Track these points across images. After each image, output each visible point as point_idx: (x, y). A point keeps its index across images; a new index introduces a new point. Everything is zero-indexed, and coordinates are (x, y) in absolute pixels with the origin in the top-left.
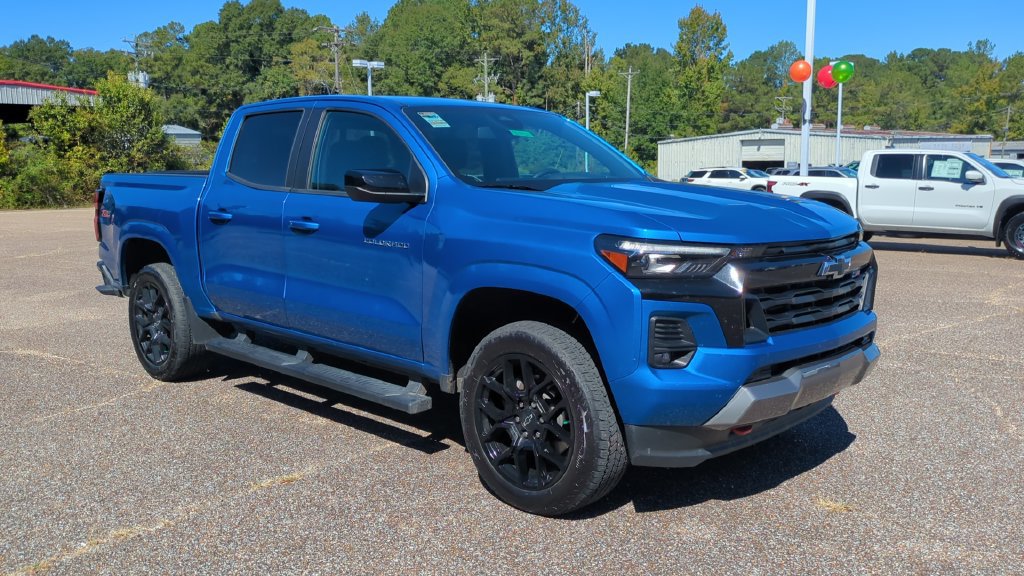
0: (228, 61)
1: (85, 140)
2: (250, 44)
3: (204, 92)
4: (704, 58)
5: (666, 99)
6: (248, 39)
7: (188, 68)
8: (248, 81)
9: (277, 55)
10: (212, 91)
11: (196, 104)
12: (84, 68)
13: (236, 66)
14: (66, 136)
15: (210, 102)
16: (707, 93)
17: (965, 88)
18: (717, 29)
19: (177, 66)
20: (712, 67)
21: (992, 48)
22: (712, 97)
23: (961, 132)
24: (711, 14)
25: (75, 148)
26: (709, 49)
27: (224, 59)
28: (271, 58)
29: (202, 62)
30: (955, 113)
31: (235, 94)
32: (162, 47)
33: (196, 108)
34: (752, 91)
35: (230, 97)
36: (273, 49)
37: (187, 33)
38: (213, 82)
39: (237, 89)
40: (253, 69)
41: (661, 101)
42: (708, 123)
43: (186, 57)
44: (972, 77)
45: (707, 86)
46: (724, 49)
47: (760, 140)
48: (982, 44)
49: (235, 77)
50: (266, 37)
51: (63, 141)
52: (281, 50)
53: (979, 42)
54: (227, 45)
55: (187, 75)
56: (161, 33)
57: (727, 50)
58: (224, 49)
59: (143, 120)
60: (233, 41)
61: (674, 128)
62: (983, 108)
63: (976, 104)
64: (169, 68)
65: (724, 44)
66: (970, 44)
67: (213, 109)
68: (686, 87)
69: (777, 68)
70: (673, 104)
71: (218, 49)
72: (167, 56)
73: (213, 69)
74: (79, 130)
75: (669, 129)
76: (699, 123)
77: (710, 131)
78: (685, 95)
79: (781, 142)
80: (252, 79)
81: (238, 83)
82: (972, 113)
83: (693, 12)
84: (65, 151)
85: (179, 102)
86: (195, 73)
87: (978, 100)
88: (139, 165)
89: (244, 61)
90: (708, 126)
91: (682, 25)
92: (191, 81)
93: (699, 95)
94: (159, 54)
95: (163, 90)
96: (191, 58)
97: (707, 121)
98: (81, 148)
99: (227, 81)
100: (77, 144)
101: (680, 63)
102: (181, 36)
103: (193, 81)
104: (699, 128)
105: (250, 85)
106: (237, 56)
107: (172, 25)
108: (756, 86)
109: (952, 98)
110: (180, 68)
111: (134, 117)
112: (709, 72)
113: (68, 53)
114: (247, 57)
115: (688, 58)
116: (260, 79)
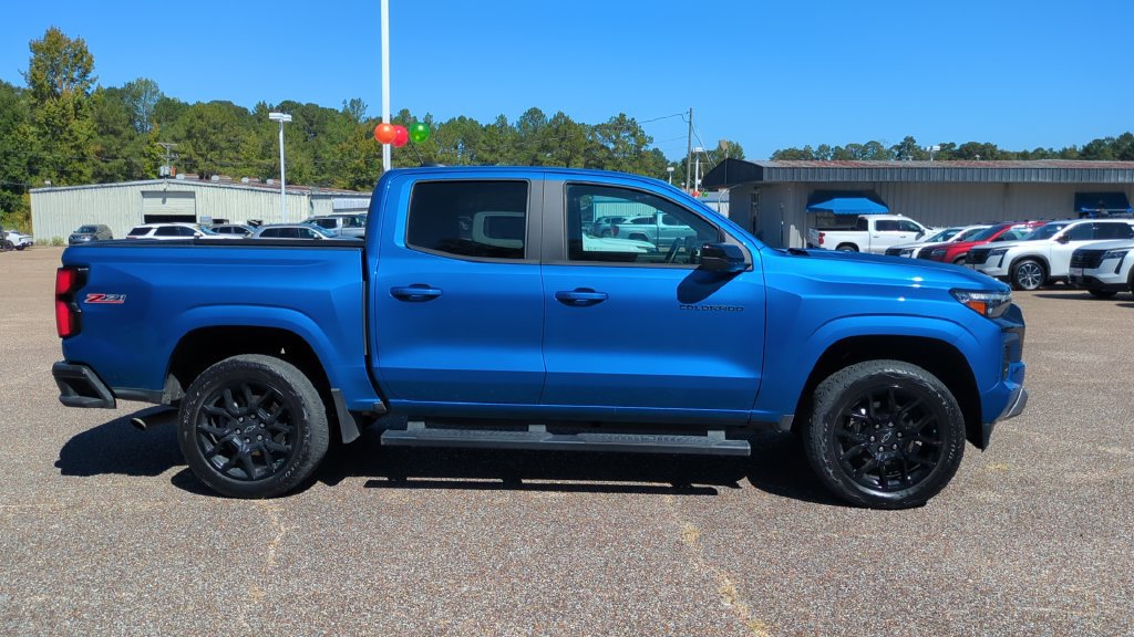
4: (67, 90)
5: (20, 137)
16: (75, 134)
17: (345, 145)
18: (80, 59)
20: (79, 103)
21: (365, 108)
22: (82, 139)
23: (345, 188)
24: (73, 40)
26: (73, 80)
30: (338, 169)
34: (116, 133)
41: (13, 139)
42: (80, 168)
44: (350, 134)
45: (74, 124)
46: (91, 81)
47: (165, 191)
48: (356, 103)
53: (353, 102)
57: (96, 83)
61: (34, 172)
62: (363, 165)
63: (357, 161)
65: (91, 76)
66: (345, 102)
68: (48, 125)
69: (137, 108)
70: (32, 144)
75: (27, 174)
76: (68, 168)
77: (83, 178)
78: (46, 133)
79: (191, 195)
82: (353, 171)
83: (48, 35)
87: (357, 158)
90: (81, 173)
91: (35, 48)
93: (66, 135)
97: (78, 166)
101: (35, 95)
104: (69, 174)
108: (121, 128)
109: (334, 154)
112: (76, 109)
115: (46, 90)
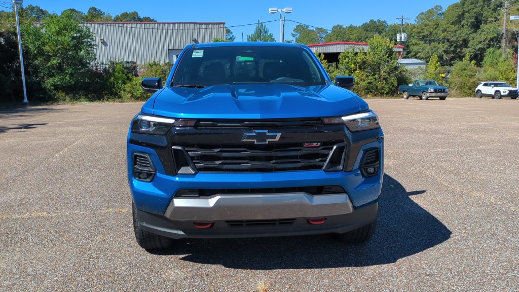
0: (462, 23)
1: (360, 68)
2: (475, 13)
3: (448, 40)
6: (475, 10)
7: (441, 29)
8: (473, 32)
9: (491, 17)
10: (452, 39)
11: (443, 47)
12: (392, 33)
13: (467, 25)
14: (353, 66)
15: (451, 46)
19: (436, 28)
25: (356, 72)
27: (460, 22)
28: (487, 19)
29: (449, 25)
31: (464, 40)
32: (430, 19)
33: (443, 49)
35: (461, 42)
36: (489, 14)
37: (444, 10)
38: (453, 35)
39: (466, 37)
40: (476, 26)
43: (441, 23)
49: (465, 32)
50: (486, 8)
51: (351, 68)
52: (494, 14)
54: (463, 14)
55: (440, 32)
56: (430, 12)
58: (461, 17)
59: (388, 57)
60: (466, 12)
64: (432, 30)
67: (452, 49)
71: (458, 17)
72: (431, 23)
73: (453, 28)
74: (358, 63)
80: (475, 32)
81: (467, 34)
84: (352, 73)
85: (435, 47)
86: (444, 31)
88: (384, 79)
89: (472, 22)
92: (441, 36)
94: (427, 22)
95: (428, 41)
96: (443, 24)
98: (358, 71)
99: (460, 34)
100: (357, 70)
102: (440, 12)
103: (442, 35)
105: (474, 35)
106: (469, 19)
107: (436, 7)
110: (437, 29)
111: (383, 56)
113: (385, 27)
114: (473, 20)
116: (479, 31)
